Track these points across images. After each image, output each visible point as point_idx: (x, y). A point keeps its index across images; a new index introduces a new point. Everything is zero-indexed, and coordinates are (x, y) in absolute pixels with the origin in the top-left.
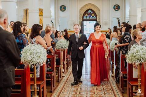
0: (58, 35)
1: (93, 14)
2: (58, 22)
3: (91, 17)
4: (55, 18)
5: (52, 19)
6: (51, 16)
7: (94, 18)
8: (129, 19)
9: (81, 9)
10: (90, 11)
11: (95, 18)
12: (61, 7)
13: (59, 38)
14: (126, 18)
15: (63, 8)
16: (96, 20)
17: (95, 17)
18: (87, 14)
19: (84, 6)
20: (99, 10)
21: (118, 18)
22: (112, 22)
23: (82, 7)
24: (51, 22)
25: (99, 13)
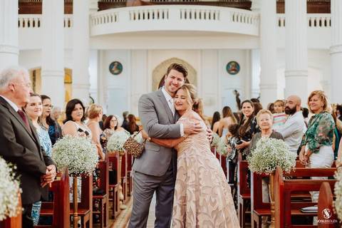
0: (111, 123)
2: (105, 99)
4: (99, 90)
5: (91, 92)
6: (90, 85)
8: (259, 92)
9: (156, 71)
13: (113, 129)
15: (116, 68)
20: (195, 73)
21: (236, 91)
22: (223, 98)
23: (158, 66)
24: (90, 97)
25: (195, 78)
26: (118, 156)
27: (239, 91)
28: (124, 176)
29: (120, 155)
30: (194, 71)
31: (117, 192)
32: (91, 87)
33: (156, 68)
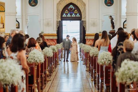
1: (76, 10)
2: (26, 22)
3: (74, 14)
4: (22, 16)
5: (17, 17)
6: (16, 13)
7: (77, 16)
8: (126, 17)
10: (71, 6)
11: (79, 16)
14: (122, 17)
16: (79, 19)
17: (78, 14)
18: (67, 10)
20: (85, 5)
21: (111, 16)
22: (103, 21)
24: (17, 21)
25: (85, 8)
26: (34, 66)
27: (113, 17)
28: (39, 77)
29: (35, 65)
30: (84, 3)
31: (34, 89)
32: (17, 15)
33: (59, 2)
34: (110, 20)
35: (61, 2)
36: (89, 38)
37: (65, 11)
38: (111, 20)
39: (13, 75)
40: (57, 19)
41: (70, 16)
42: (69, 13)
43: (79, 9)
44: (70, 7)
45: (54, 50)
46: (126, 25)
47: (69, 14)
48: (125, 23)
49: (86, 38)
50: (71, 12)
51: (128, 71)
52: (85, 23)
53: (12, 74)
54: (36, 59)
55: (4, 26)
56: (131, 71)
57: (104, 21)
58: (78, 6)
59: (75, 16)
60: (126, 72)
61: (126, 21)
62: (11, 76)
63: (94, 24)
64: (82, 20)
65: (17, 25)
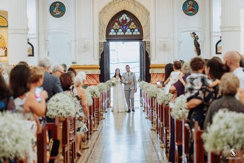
1: (133, 24)
2: (46, 45)
3: (129, 30)
4: (38, 34)
5: (29, 37)
6: (28, 29)
7: (134, 33)
8: (220, 34)
9: (103, 11)
10: (124, 17)
11: (138, 33)
12: (54, 5)
14: (214, 34)
16: (139, 38)
17: (136, 30)
18: (116, 24)
19: (110, 3)
20: (148, 14)
23: (105, 7)
24: (29, 43)
25: (148, 20)
26: (57, 123)
29: (60, 121)
32: (29, 32)
33: (104, 9)
34: (193, 39)
35: (106, 9)
36: (156, 71)
37: (114, 25)
38: (195, 40)
39: (17, 141)
40: (100, 38)
41: (122, 33)
42: (120, 28)
43: (139, 21)
44: (122, 18)
45: (94, 93)
46: (221, 48)
47: (120, 30)
48: (218, 46)
49: (151, 71)
50: (124, 27)
51: (226, 131)
52: (149, 46)
53: (15, 140)
54: (60, 110)
55: (6, 52)
56: (231, 131)
57: (181, 41)
58: (137, 15)
59: (130, 33)
60: (222, 133)
61: (221, 41)
62: (14, 143)
63: (165, 48)
64: (143, 40)
65: (29, 51)
